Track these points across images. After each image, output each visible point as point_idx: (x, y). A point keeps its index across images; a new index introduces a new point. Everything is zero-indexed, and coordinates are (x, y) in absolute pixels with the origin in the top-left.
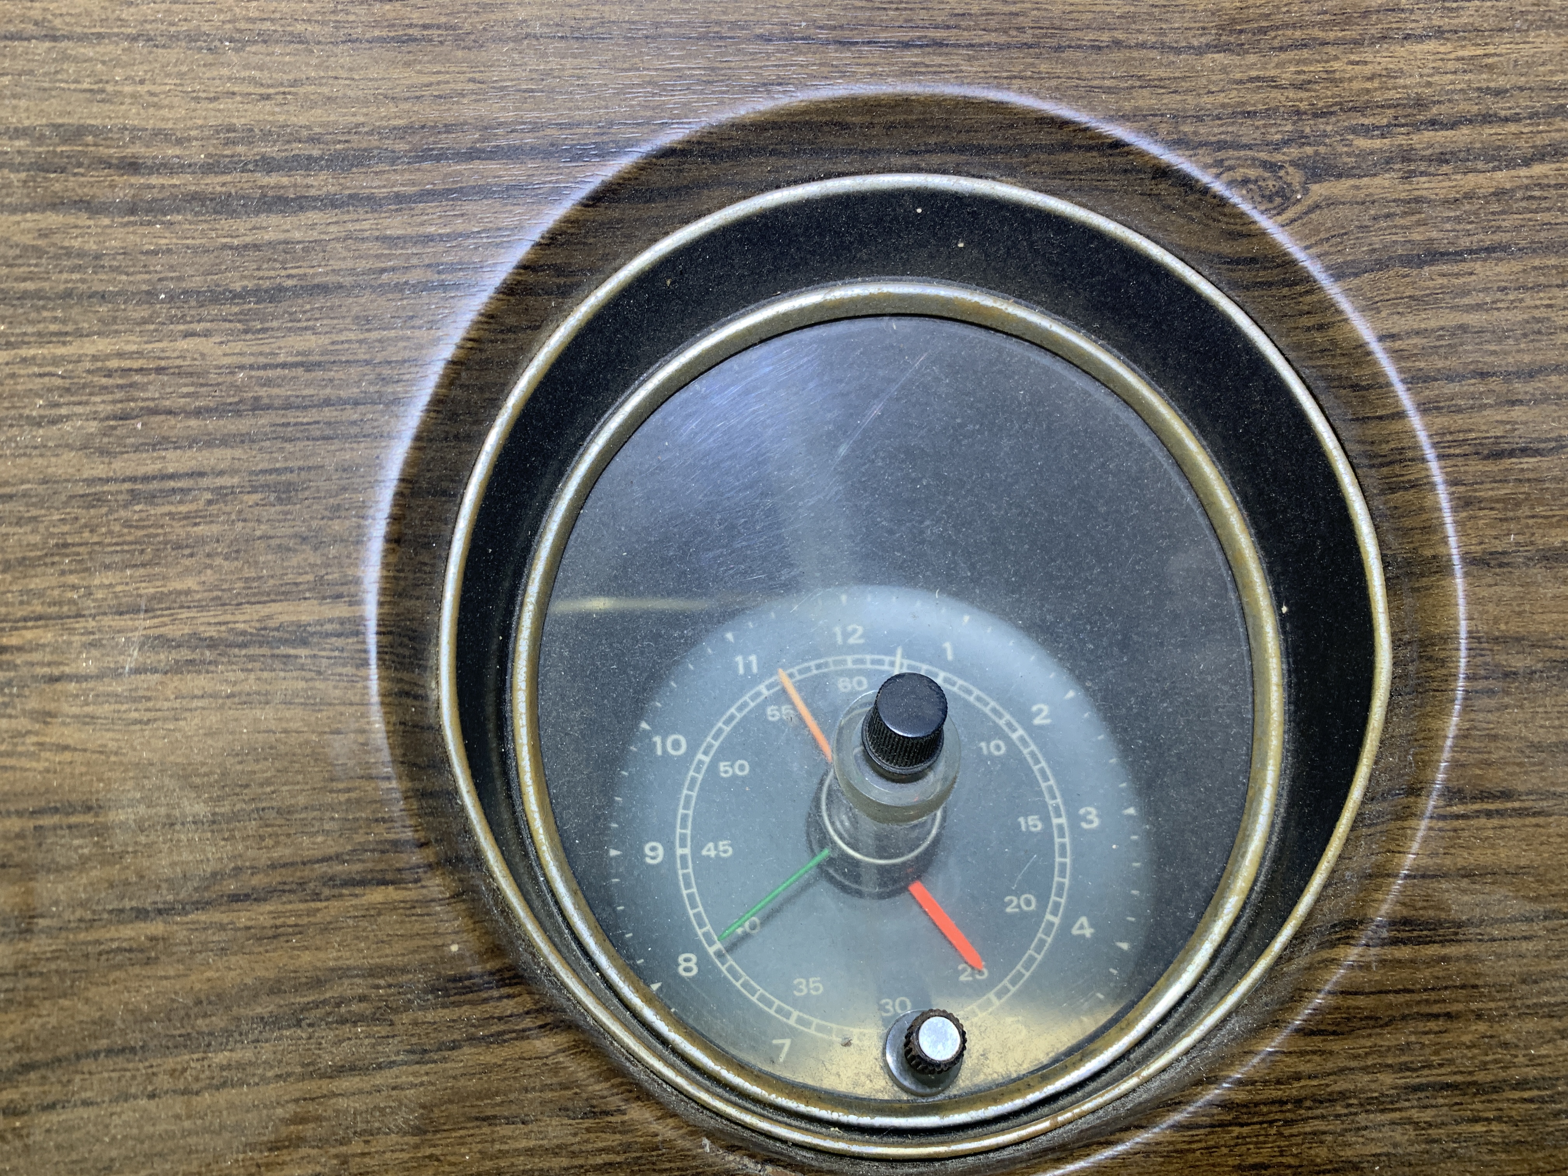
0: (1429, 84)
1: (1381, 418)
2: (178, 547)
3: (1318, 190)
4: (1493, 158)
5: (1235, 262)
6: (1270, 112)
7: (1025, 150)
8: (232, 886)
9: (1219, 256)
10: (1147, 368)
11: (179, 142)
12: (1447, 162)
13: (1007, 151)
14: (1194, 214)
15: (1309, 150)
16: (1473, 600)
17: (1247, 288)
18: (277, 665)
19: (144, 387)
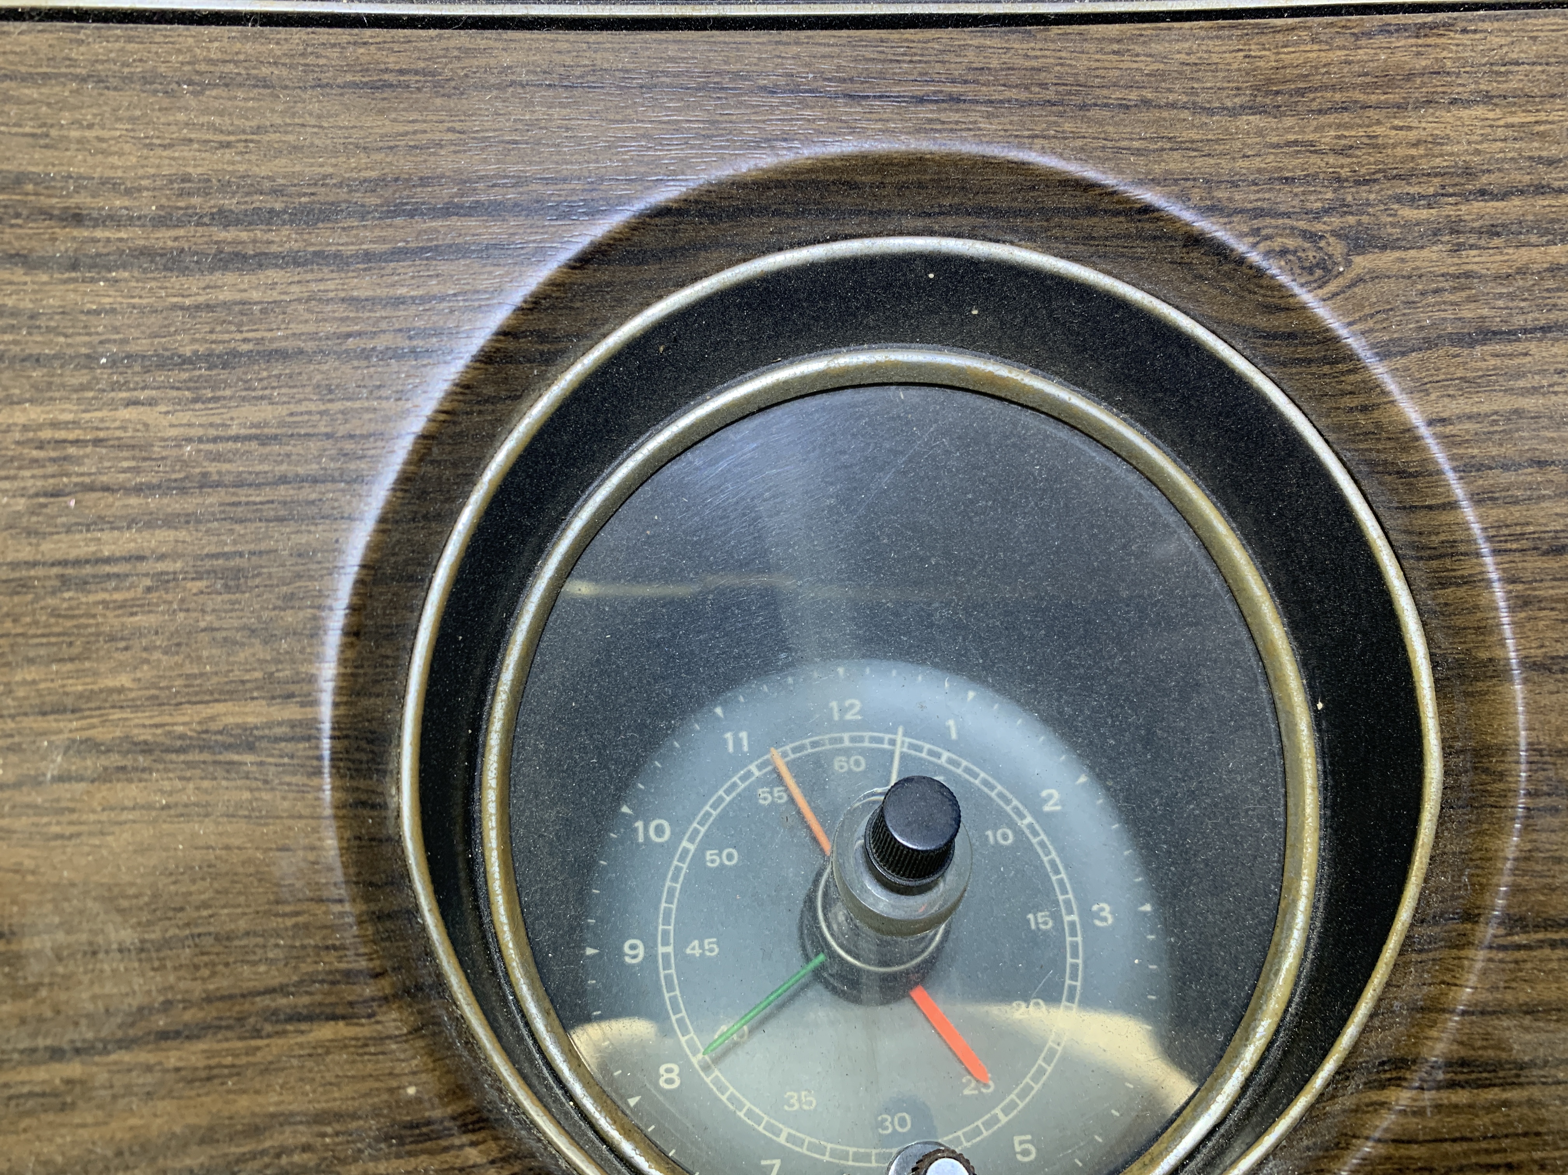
0: (1477, 152)
1: (1430, 508)
2: (112, 638)
3: (1362, 263)
4: (1547, 232)
5: (1271, 336)
6: (1310, 179)
7: (1046, 213)
8: (161, 1022)
9: (1255, 330)
10: (1173, 444)
11: (128, 192)
12: (1498, 234)
13: (1028, 214)
14: (1228, 285)
15: (1351, 220)
16: (1534, 709)
17: (1284, 364)
18: (220, 772)
19: (78, 461)
